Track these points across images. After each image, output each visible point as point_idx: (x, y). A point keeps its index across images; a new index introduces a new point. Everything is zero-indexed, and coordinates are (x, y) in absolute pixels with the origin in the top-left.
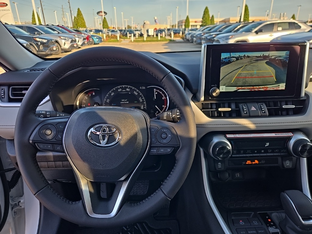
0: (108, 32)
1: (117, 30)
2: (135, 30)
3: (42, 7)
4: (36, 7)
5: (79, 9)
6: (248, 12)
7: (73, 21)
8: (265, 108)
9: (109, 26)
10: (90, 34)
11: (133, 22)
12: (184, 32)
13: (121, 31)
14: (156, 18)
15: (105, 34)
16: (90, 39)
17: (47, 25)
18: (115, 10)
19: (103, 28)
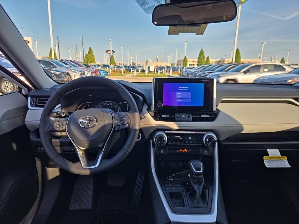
0: (114, 67)
1: (122, 66)
2: (138, 67)
3: (59, 45)
4: (54, 45)
5: (90, 48)
6: (240, 55)
7: (84, 57)
8: (190, 116)
9: (116, 62)
10: (98, 69)
11: (137, 60)
12: (182, 70)
13: (125, 67)
14: (158, 57)
15: (112, 69)
16: (97, 73)
17: (62, 60)
18: (122, 49)
19: (110, 64)
